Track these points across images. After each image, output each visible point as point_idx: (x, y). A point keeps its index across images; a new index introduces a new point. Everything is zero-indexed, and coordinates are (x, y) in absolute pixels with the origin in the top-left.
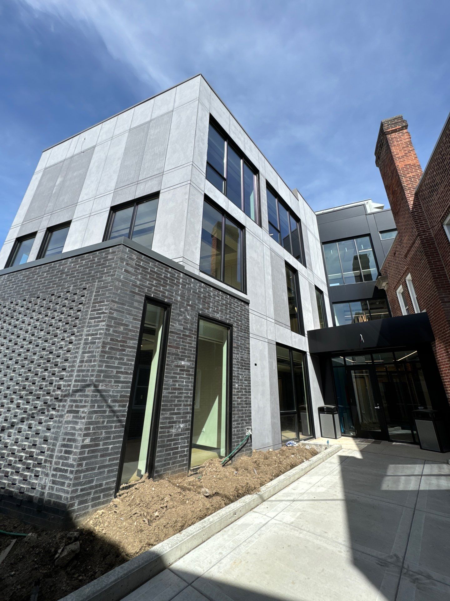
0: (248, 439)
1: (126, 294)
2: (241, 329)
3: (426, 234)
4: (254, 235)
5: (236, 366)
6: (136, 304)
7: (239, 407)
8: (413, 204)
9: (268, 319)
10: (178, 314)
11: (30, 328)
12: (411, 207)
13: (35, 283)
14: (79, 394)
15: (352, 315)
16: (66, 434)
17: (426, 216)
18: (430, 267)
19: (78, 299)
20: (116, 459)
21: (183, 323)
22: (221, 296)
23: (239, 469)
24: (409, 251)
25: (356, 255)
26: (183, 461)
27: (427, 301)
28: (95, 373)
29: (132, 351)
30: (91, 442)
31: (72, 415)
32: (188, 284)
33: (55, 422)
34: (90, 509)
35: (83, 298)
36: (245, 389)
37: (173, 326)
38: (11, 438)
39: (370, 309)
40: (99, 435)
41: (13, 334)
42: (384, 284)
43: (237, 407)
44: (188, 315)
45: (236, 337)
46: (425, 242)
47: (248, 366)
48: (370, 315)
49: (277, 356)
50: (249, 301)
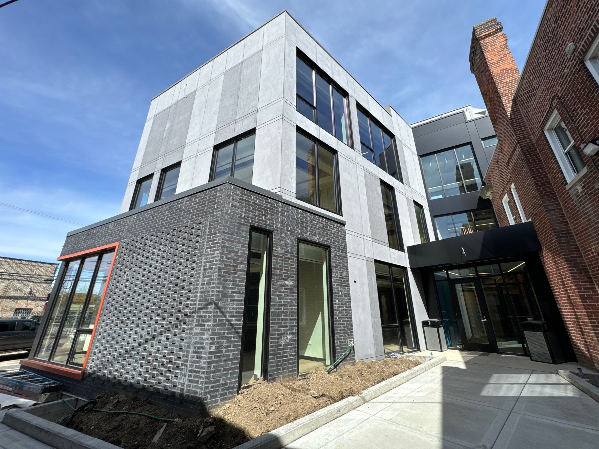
0: (351, 350)
1: (234, 225)
2: (338, 249)
3: (527, 141)
4: (347, 158)
5: (336, 284)
6: (243, 234)
7: (340, 321)
8: (511, 111)
9: (365, 237)
10: (279, 239)
11: (159, 258)
12: (509, 114)
13: (159, 220)
14: (203, 310)
15: (455, 227)
16: (196, 343)
17: (526, 122)
18: (532, 175)
19: (196, 232)
20: (237, 363)
21: (284, 247)
22: (318, 220)
23: (344, 376)
24: (510, 159)
25: (457, 165)
26: (292, 367)
27: (531, 210)
28: (215, 293)
29: (242, 274)
30: (216, 349)
31: (199, 328)
32: (287, 211)
33: (187, 334)
34: (219, 403)
35: (199, 231)
36: (346, 304)
37: (275, 250)
38: (154, 348)
39: (476, 220)
40: (221, 344)
41: (146, 264)
42: (489, 194)
43: (338, 321)
44: (288, 240)
45: (335, 257)
46: (526, 149)
47: (347, 284)
48: (475, 226)
49: (376, 273)
50: (345, 222)
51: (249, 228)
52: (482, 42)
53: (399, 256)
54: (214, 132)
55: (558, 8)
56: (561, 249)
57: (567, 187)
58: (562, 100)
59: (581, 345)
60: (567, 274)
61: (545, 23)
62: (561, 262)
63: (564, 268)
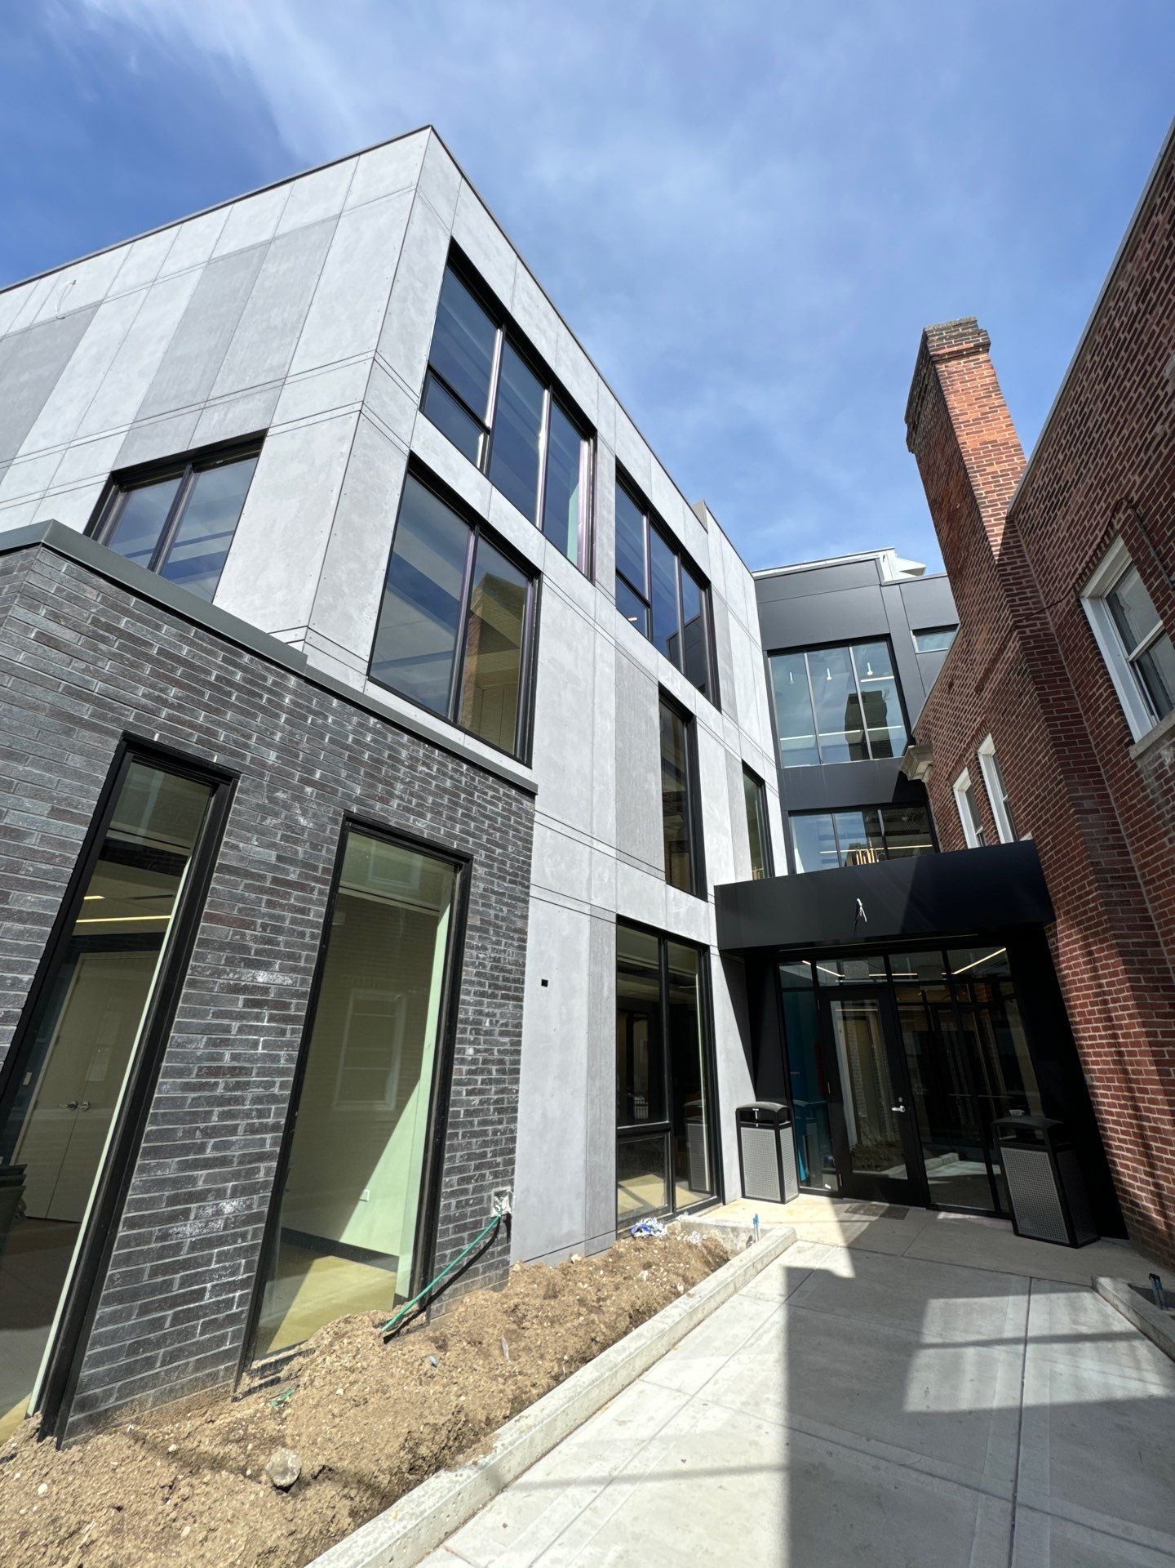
0: (497, 1231)
2: (500, 869)
3: (1035, 625)
4: (568, 600)
5: (473, 989)
7: (471, 1123)
8: (1002, 544)
9: (596, 845)
10: (260, 807)
12: (996, 550)
15: (838, 848)
17: (1035, 576)
18: (1045, 713)
21: (277, 840)
22: (440, 763)
23: (451, 1342)
24: (988, 672)
25: (854, 692)
26: (221, 1340)
27: (1034, 809)
29: (29, 932)
32: (316, 713)
36: (501, 1062)
37: (235, 847)
39: (887, 833)
42: (922, 767)
43: (463, 1125)
44: (304, 814)
45: (482, 896)
46: (1032, 644)
47: (516, 989)
48: (886, 850)
49: (617, 956)
50: (536, 786)
51: (115, 743)
52: (941, 367)
53: (691, 911)
54: (126, 428)
55: (1152, 258)
56: (1110, 920)
57: (1134, 752)
58: (1141, 510)
59: (1144, 1194)
60: (1121, 991)
61: (1112, 304)
62: (1107, 957)
63: (1115, 974)
